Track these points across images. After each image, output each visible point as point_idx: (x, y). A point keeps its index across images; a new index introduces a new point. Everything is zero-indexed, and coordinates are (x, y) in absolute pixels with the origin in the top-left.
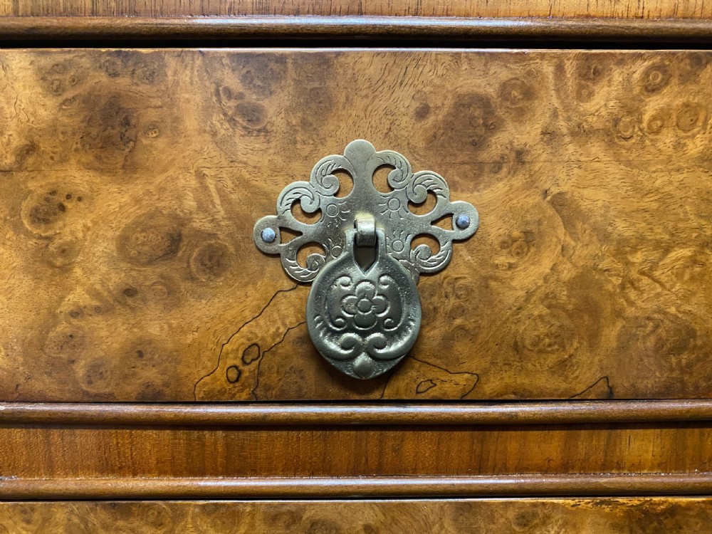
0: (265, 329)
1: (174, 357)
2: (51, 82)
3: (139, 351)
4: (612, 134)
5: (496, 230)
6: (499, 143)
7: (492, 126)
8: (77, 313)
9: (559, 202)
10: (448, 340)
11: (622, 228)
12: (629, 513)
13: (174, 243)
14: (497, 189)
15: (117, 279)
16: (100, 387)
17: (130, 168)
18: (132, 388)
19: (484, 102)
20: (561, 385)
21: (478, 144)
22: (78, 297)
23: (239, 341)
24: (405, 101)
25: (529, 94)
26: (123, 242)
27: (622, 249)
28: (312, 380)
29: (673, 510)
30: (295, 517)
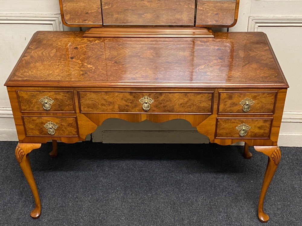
0: (239, 109)
1: (233, 110)
2: (227, 95)
3: (230, 110)
4: (265, 97)
5: (256, 103)
6: (257, 98)
7: (257, 97)
8: (226, 108)
9: (261, 101)
10: (252, 109)
11: (265, 103)
12: (264, 120)
13: (234, 104)
14: (256, 101)
15: (230, 106)
16: (227, 112)
17: (232, 99)
18: (230, 112)
19: (256, 96)
20: (260, 112)
21: (255, 98)
22: (226, 107)
23: (237, 109)
24: (251, 96)
25: (259, 95)
26: (230, 104)
27: (265, 104)
28: (242, 112)
29: (267, 120)
30: (240, 120)
